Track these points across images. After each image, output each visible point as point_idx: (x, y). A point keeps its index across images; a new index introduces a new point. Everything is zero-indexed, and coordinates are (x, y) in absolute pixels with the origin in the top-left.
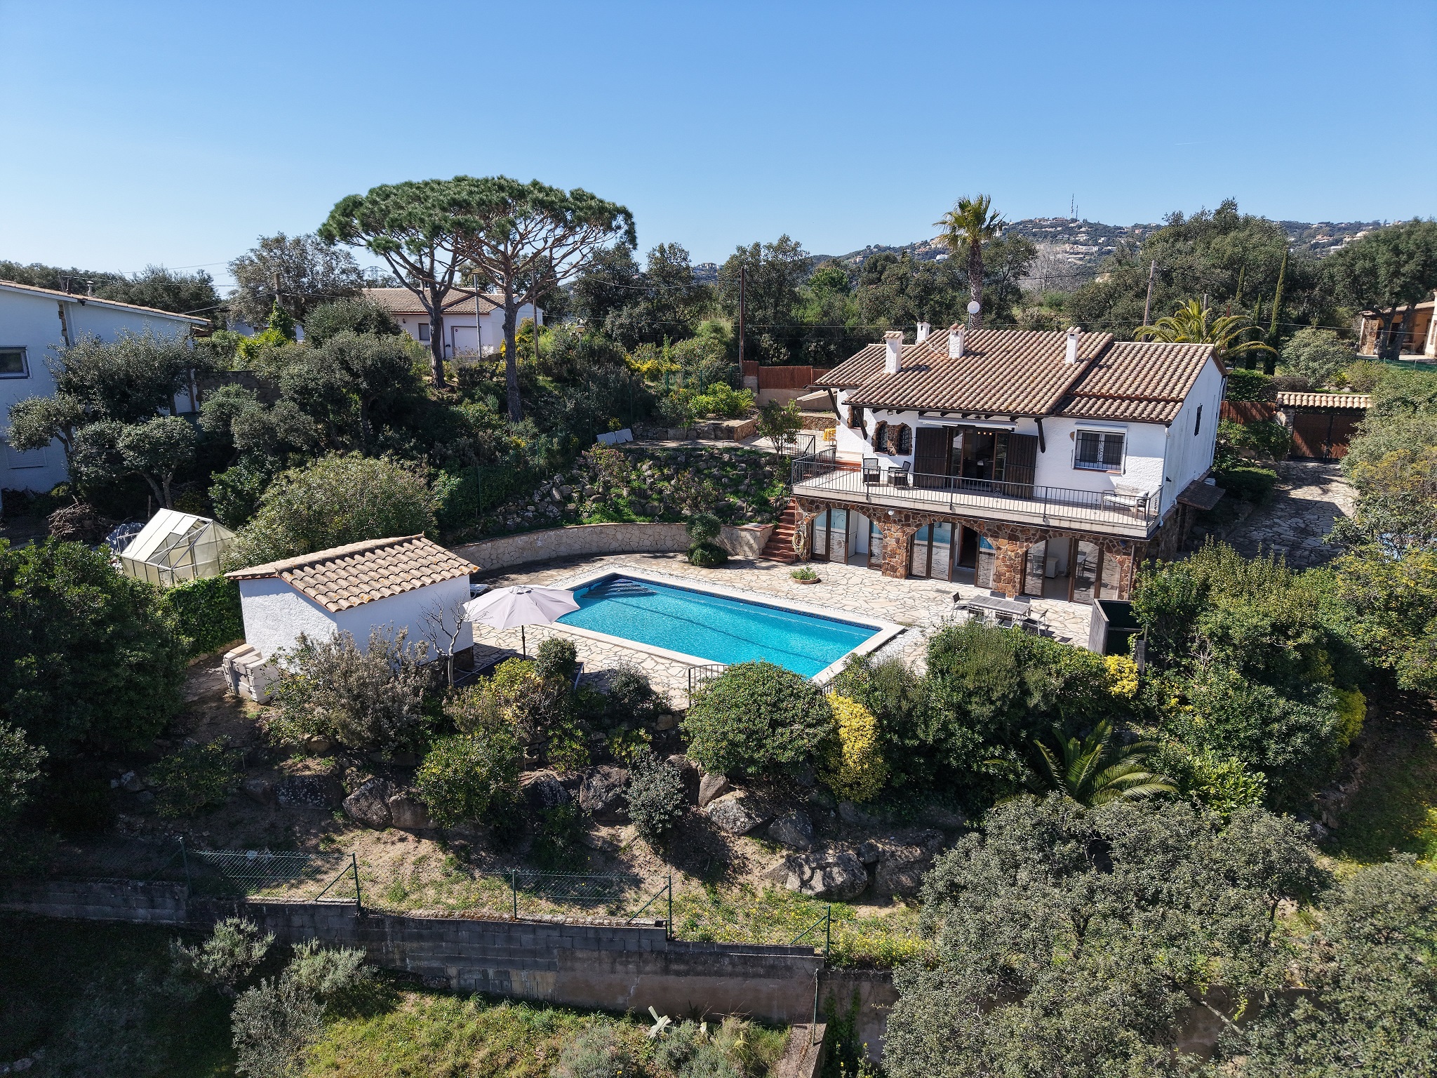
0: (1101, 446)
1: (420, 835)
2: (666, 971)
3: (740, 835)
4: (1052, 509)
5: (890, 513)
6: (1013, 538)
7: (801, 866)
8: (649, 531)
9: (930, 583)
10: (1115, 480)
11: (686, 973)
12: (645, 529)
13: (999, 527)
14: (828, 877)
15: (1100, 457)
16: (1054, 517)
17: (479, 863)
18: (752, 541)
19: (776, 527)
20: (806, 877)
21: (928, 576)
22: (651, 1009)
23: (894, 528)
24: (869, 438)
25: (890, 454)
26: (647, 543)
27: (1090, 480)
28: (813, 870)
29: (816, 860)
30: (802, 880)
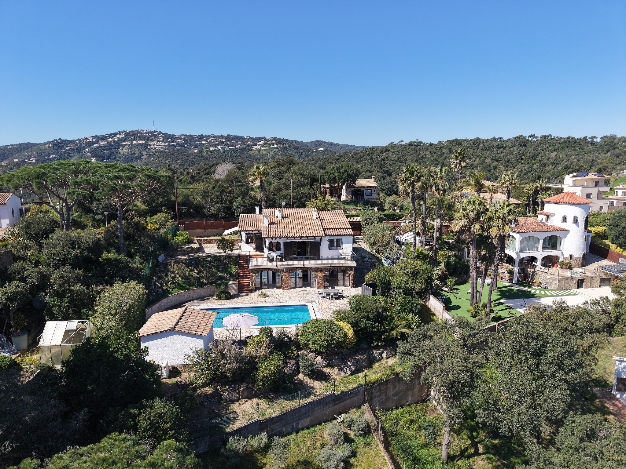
0: (335, 243)
1: (250, 398)
2: (335, 405)
3: (324, 367)
4: (332, 262)
5: (285, 270)
6: (321, 271)
7: (343, 369)
8: (196, 291)
9: (297, 289)
10: (341, 251)
11: (339, 403)
12: (195, 291)
13: (317, 269)
14: (350, 369)
15: (335, 245)
16: (332, 264)
17: (273, 398)
18: (235, 287)
19: (239, 281)
20: (345, 371)
21: (296, 287)
22: (335, 415)
23: (285, 274)
24: (267, 247)
25: (274, 251)
26: (196, 296)
27: (333, 253)
28: (346, 369)
29: (346, 366)
30: (345, 373)
